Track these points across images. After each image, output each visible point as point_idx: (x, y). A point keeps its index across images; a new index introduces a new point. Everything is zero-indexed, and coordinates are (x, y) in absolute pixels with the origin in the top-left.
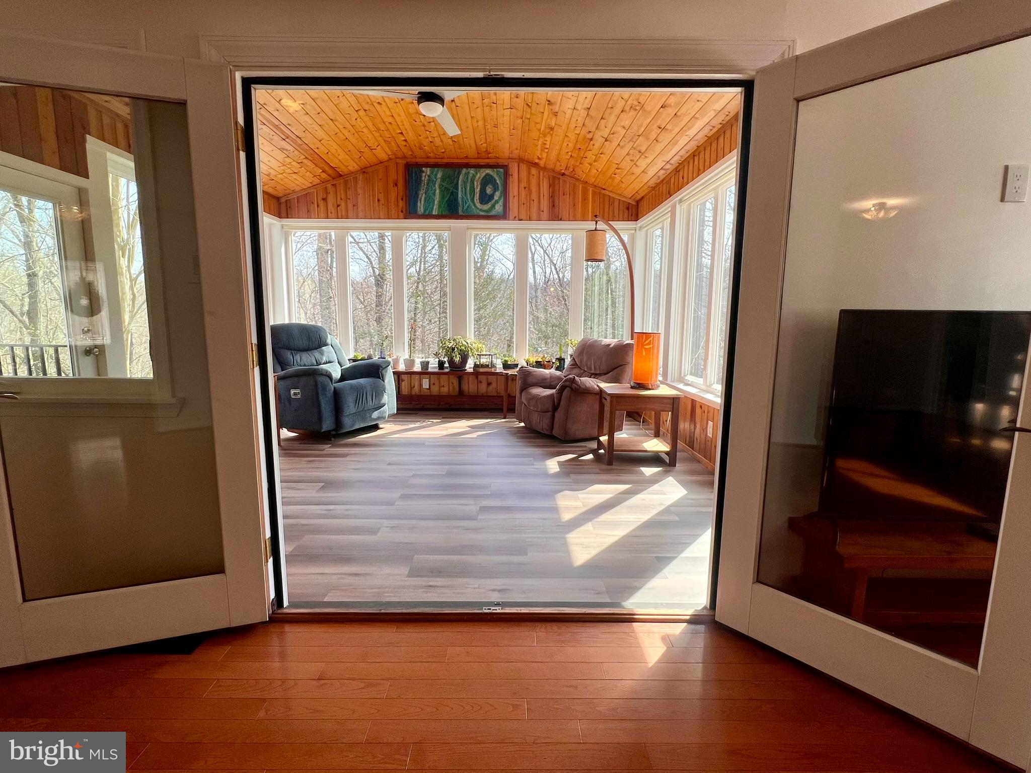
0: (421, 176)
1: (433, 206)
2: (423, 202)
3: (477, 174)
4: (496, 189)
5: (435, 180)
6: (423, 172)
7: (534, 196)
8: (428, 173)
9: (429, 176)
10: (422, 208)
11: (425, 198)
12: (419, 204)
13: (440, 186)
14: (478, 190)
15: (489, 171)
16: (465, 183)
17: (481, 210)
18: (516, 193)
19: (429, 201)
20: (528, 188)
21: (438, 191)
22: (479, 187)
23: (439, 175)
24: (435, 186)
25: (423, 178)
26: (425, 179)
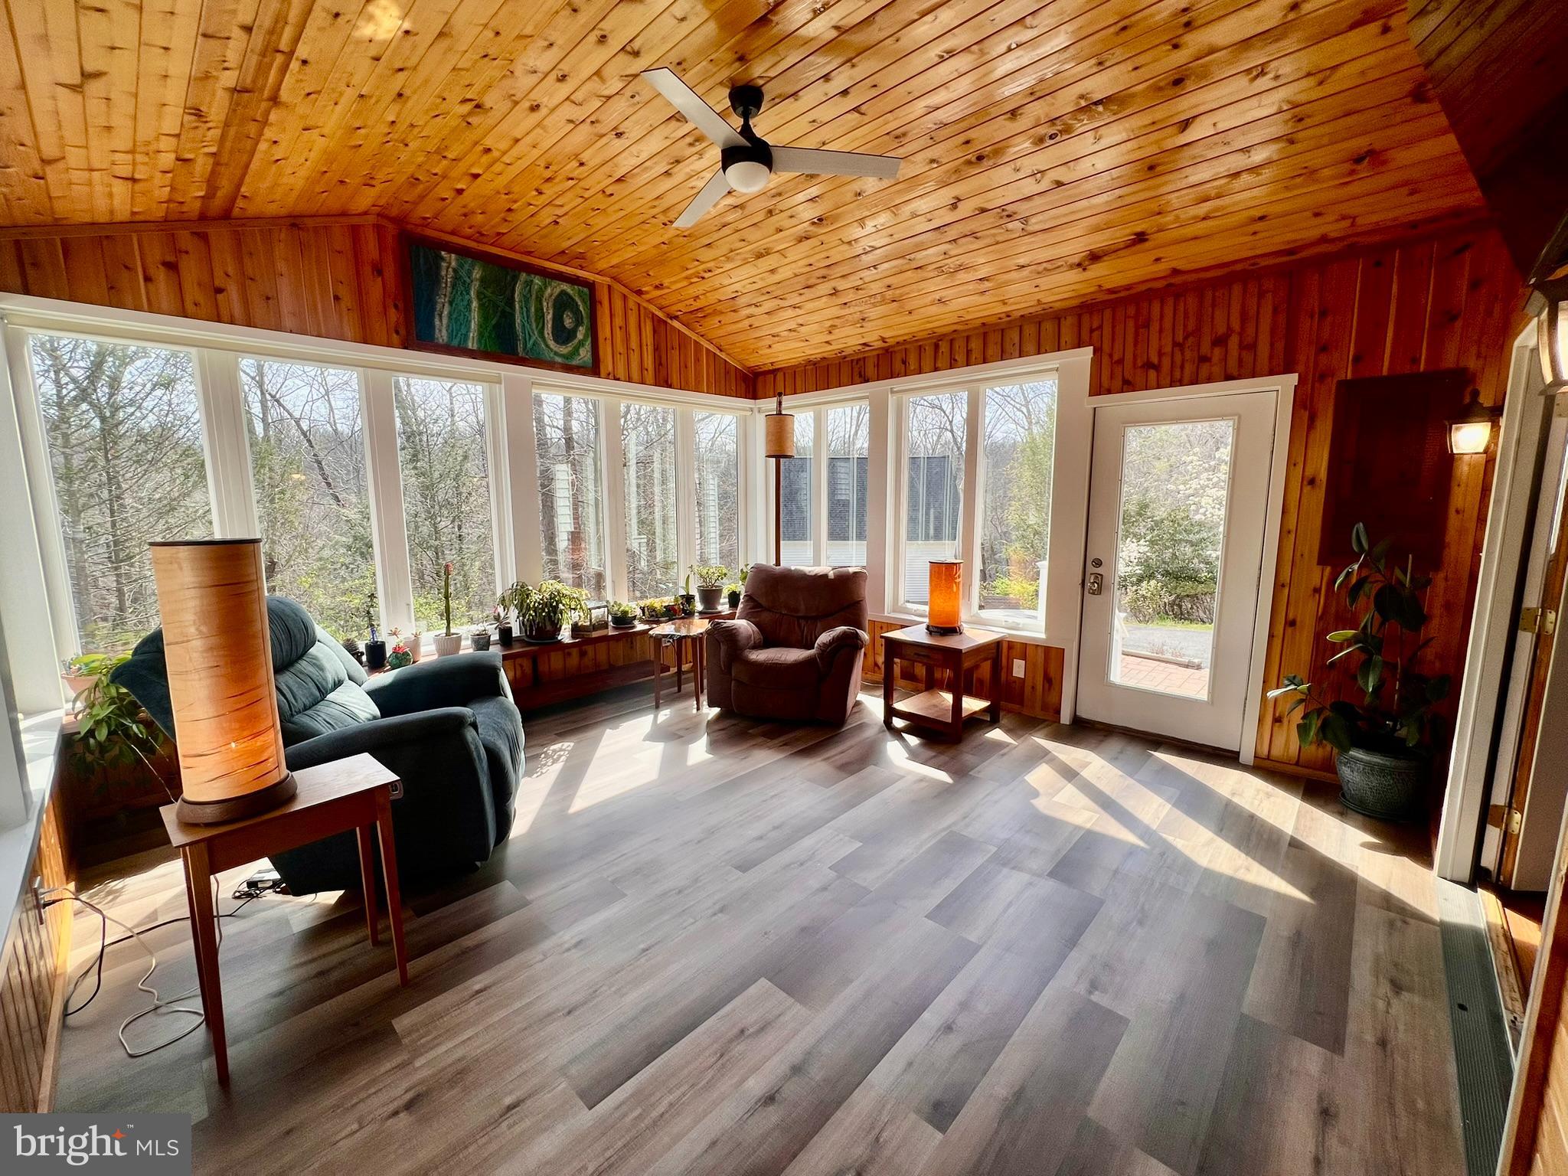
0: (438, 268)
1: (468, 331)
2: (445, 321)
3: (546, 288)
4: (578, 322)
5: (468, 280)
6: (443, 259)
7: (634, 344)
8: (453, 264)
9: (455, 270)
10: (444, 333)
11: (450, 314)
12: (437, 322)
13: (479, 295)
14: (549, 317)
15: (565, 287)
16: (526, 299)
17: (556, 353)
18: (608, 334)
19: (459, 321)
20: (625, 328)
21: (475, 304)
22: (551, 312)
23: (477, 274)
24: (468, 294)
25: (443, 273)
26: (447, 274)
